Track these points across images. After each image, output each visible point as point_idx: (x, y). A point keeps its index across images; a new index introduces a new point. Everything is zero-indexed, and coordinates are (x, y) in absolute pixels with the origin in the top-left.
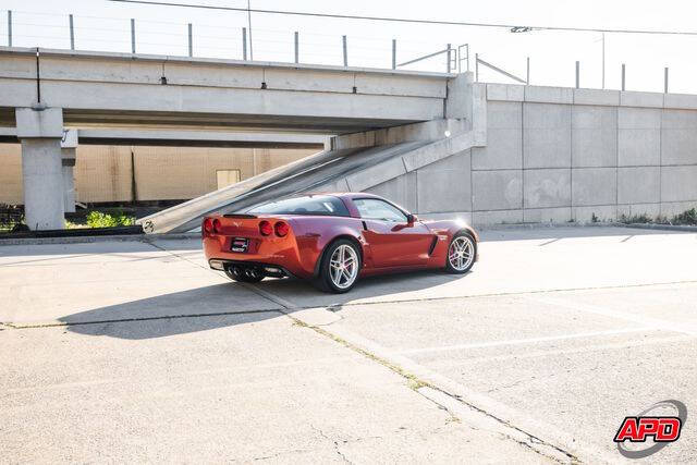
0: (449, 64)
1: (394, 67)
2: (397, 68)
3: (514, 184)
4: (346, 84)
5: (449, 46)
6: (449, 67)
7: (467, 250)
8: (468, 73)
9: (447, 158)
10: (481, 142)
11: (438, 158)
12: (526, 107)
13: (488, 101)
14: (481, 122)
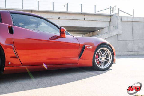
0: (111, 12)
1: (95, 12)
2: (96, 13)
3: (130, 44)
4: (82, 17)
5: (111, 7)
6: (111, 13)
7: (107, 56)
8: (116, 14)
9: (110, 37)
10: (120, 32)
11: (108, 37)
12: (133, 23)
13: (122, 21)
14: (120, 27)
